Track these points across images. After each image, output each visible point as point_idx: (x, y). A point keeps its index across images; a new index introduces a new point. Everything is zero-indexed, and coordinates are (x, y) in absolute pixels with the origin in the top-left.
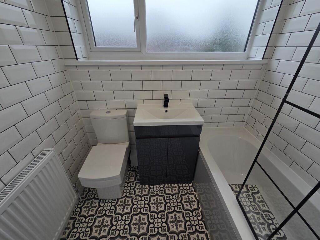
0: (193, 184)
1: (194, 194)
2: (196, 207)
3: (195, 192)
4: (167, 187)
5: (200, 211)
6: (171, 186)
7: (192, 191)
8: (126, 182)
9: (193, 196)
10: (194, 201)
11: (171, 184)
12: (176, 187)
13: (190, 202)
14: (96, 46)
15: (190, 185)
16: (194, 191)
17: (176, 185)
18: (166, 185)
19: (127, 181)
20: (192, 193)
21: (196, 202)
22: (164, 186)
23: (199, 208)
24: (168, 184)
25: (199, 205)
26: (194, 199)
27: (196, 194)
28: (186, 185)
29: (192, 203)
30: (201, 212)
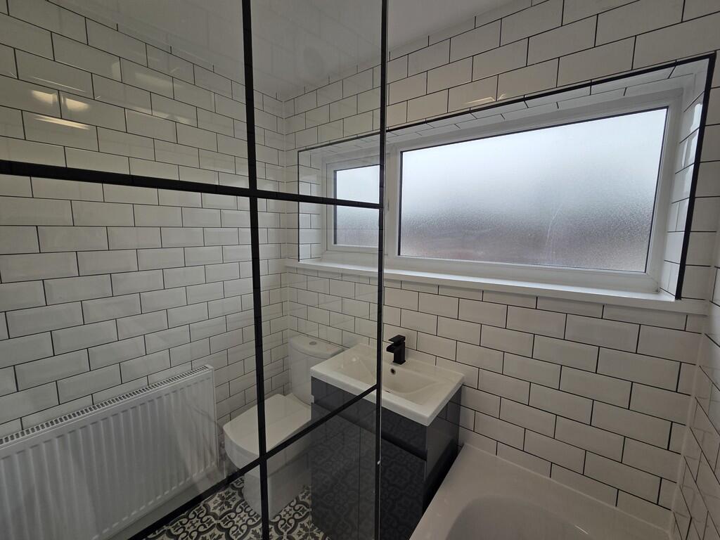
8: (297, 499)
14: (335, 243)
19: (300, 496)
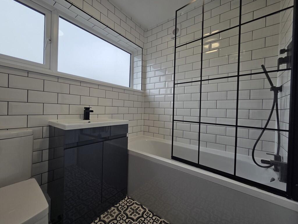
0: (128, 197)
1: (134, 203)
2: (143, 210)
3: (134, 201)
4: (104, 217)
5: (147, 211)
6: (108, 212)
7: (131, 202)
9: (135, 205)
10: (139, 208)
11: (106, 211)
12: (114, 210)
13: (135, 211)
15: (125, 199)
16: (132, 201)
17: (113, 208)
18: (102, 216)
20: (132, 203)
21: (140, 207)
22: (100, 218)
23: (146, 209)
24: (103, 213)
25: (144, 207)
26: (137, 206)
27: (136, 202)
28: (122, 202)
29: (137, 211)
30: (149, 211)
